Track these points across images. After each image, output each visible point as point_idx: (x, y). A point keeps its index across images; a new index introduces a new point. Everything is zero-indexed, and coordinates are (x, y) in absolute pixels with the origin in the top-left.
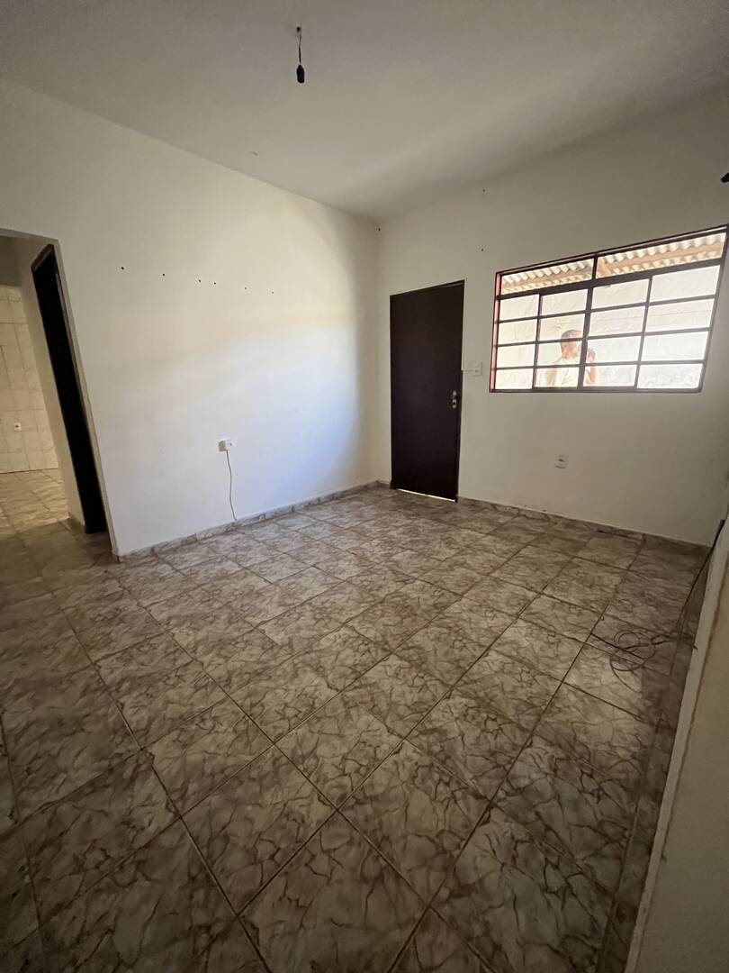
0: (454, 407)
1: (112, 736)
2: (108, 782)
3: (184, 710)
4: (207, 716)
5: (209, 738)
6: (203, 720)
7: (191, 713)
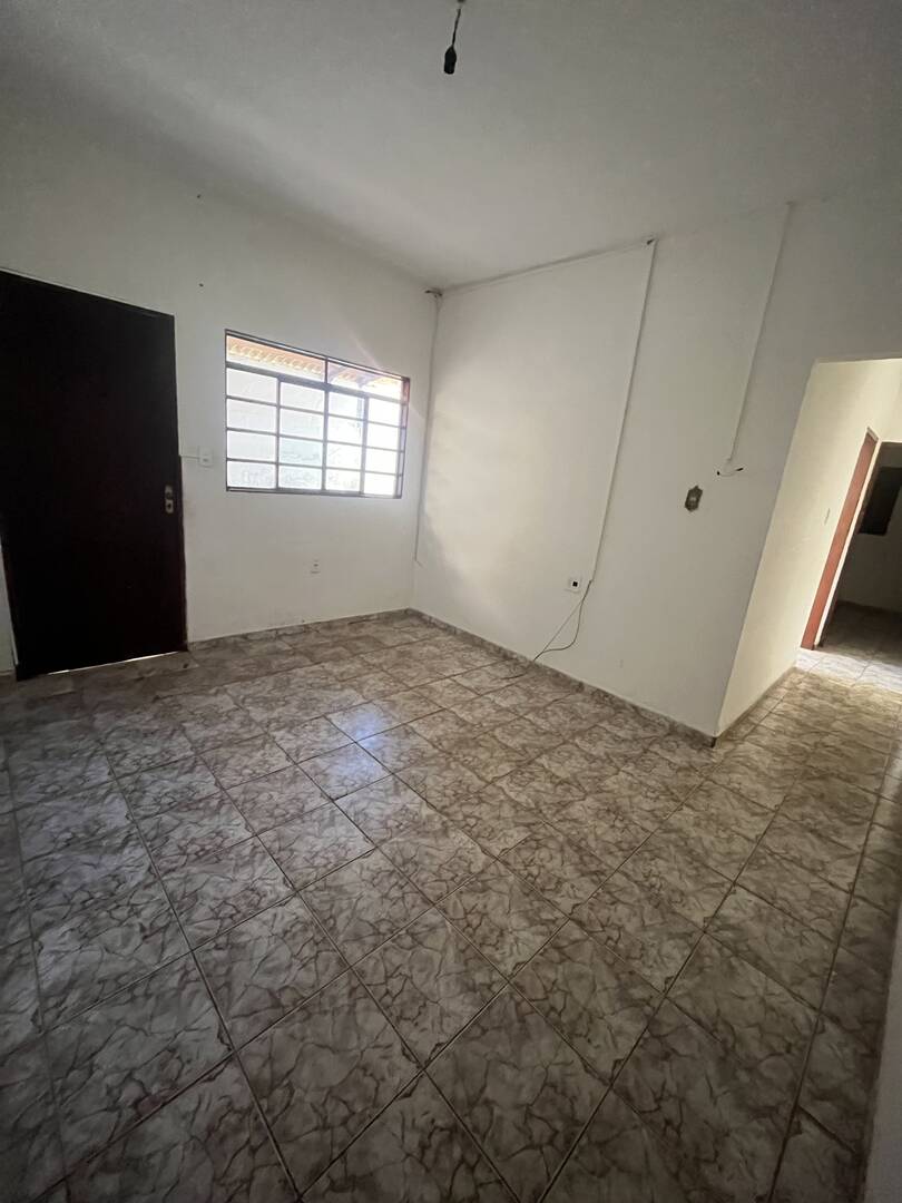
0: (170, 511)
1: (707, 970)
2: (745, 949)
3: (648, 908)
4: (647, 884)
5: (668, 877)
6: (653, 886)
7: (649, 899)
